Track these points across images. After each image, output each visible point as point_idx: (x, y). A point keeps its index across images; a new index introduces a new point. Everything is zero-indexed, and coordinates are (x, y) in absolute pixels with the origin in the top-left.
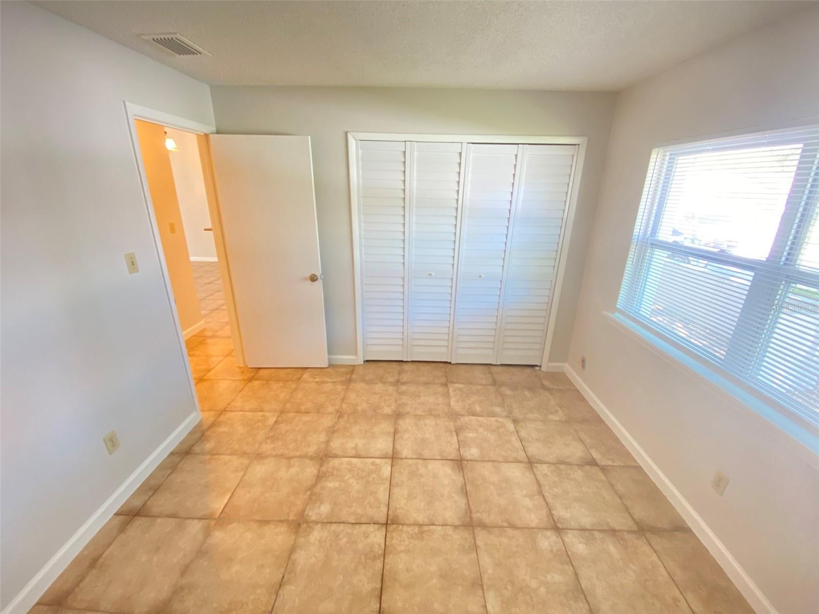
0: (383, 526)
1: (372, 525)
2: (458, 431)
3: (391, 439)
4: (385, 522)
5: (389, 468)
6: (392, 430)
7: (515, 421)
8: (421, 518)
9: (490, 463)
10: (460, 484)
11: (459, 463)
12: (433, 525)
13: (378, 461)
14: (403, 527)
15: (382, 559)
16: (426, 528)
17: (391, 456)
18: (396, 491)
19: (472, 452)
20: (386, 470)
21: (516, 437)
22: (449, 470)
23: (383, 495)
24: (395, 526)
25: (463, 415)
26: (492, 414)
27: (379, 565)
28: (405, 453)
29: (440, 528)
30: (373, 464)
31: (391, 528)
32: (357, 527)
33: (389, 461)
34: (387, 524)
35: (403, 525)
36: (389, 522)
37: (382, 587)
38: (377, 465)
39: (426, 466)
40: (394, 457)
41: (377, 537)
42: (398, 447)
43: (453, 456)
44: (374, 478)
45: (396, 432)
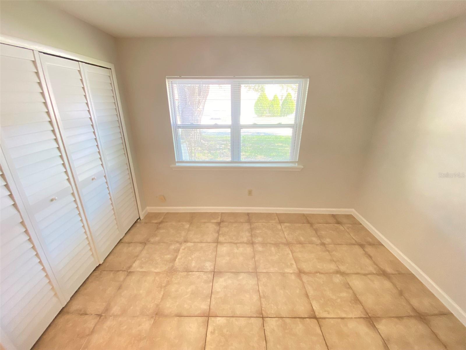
0: (265, 320)
1: (265, 328)
2: (188, 270)
3: (187, 319)
4: (262, 318)
5: (218, 319)
6: (176, 319)
7: (186, 241)
8: (255, 297)
9: (217, 258)
10: (232, 274)
11: (216, 273)
12: (259, 290)
13: (210, 329)
14: (263, 307)
15: (284, 319)
16: (261, 294)
17: (207, 318)
18: (238, 313)
19: (209, 266)
20: (220, 321)
21: (199, 244)
22: (221, 280)
23: (243, 322)
24: (263, 312)
25: (173, 266)
26: (177, 251)
27: (288, 321)
28: (204, 307)
29: (260, 287)
30: (213, 333)
31: (265, 315)
32: (268, 338)
33: (212, 319)
34: (263, 317)
35: (261, 307)
36: (261, 316)
37: (299, 318)
38: (214, 330)
39: (218, 292)
40: (208, 316)
41: (272, 324)
42: (197, 313)
43: (211, 276)
44: (227, 331)
45: (180, 316)
